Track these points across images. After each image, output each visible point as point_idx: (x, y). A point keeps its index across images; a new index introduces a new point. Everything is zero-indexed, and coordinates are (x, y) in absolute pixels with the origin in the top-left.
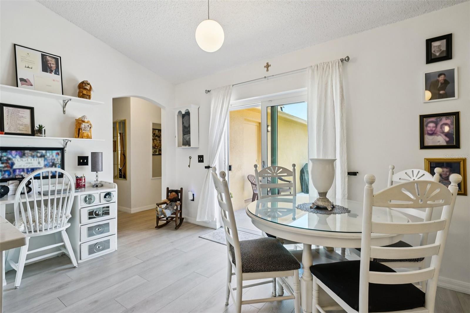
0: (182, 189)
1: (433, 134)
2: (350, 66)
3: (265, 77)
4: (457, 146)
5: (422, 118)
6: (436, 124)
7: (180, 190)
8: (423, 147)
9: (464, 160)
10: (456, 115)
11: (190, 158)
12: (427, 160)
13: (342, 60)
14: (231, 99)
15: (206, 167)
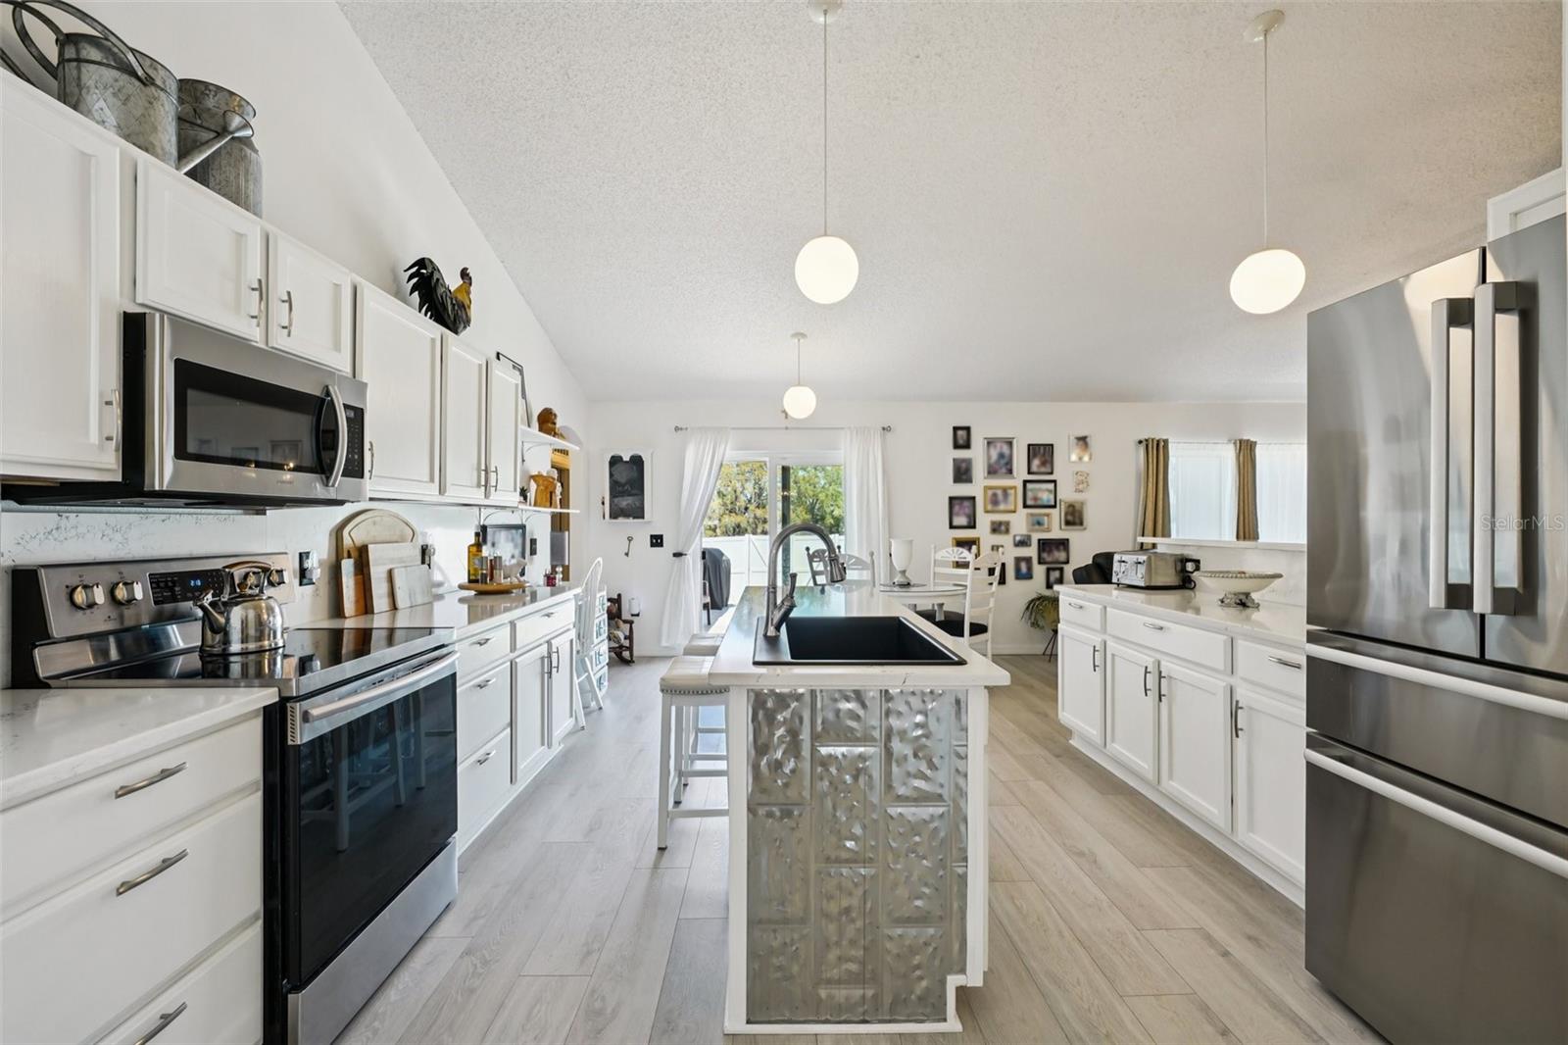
0: (619, 595)
1: (958, 515)
2: (889, 435)
3: (787, 428)
4: (974, 527)
5: (951, 499)
6: (961, 505)
7: (616, 597)
8: (952, 527)
9: (979, 539)
10: (974, 498)
11: (630, 539)
12: (955, 539)
13: (884, 429)
14: (728, 448)
15: (675, 555)
